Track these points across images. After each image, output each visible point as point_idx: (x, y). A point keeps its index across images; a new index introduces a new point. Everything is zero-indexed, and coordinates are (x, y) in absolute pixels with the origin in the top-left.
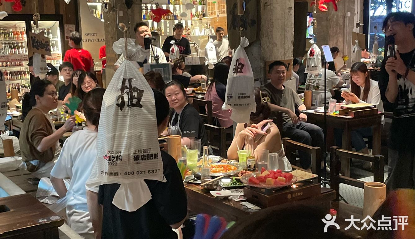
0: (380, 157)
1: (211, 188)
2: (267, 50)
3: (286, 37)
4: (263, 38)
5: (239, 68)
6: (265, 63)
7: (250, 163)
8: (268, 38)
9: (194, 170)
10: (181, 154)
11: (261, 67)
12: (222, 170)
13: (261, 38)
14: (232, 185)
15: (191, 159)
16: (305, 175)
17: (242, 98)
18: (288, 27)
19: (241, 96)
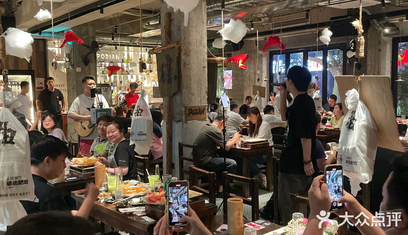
0: (255, 179)
1: (121, 206)
2: (187, 98)
3: (202, 88)
4: (184, 89)
5: (139, 112)
6: (186, 108)
7: (157, 185)
8: (188, 90)
9: (113, 193)
10: (105, 180)
11: (182, 111)
12: (134, 192)
13: (182, 89)
14: (140, 203)
15: (111, 184)
16: (194, 194)
17: (141, 135)
18: (203, 81)
19: (140, 133)
